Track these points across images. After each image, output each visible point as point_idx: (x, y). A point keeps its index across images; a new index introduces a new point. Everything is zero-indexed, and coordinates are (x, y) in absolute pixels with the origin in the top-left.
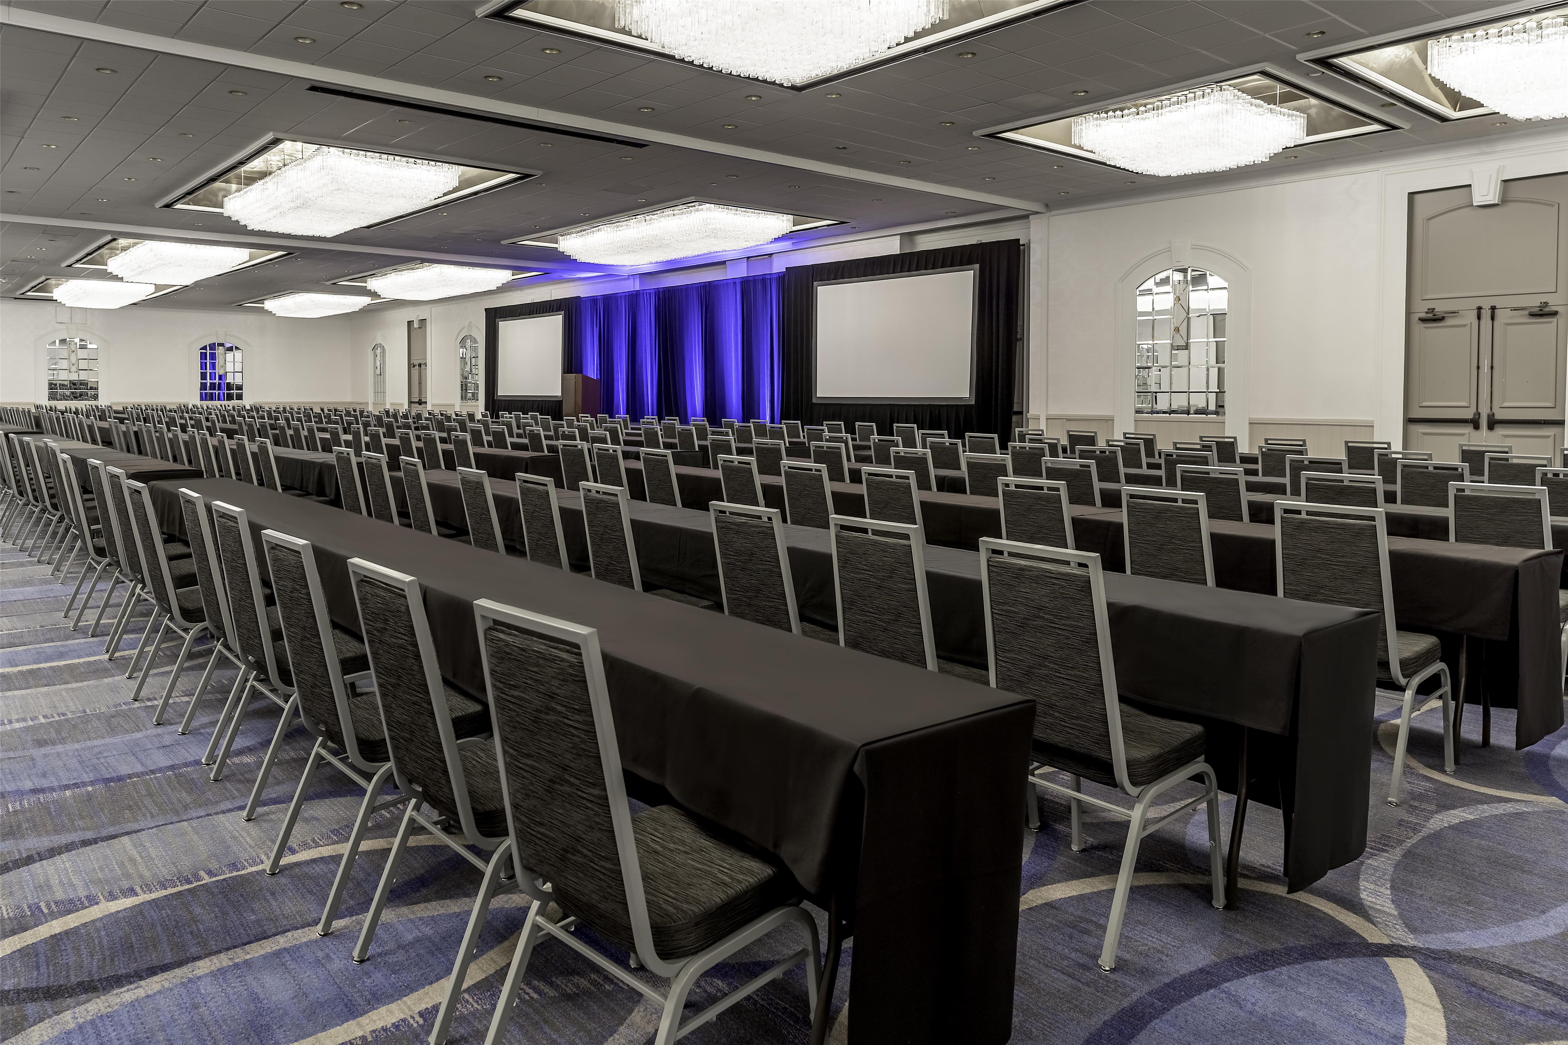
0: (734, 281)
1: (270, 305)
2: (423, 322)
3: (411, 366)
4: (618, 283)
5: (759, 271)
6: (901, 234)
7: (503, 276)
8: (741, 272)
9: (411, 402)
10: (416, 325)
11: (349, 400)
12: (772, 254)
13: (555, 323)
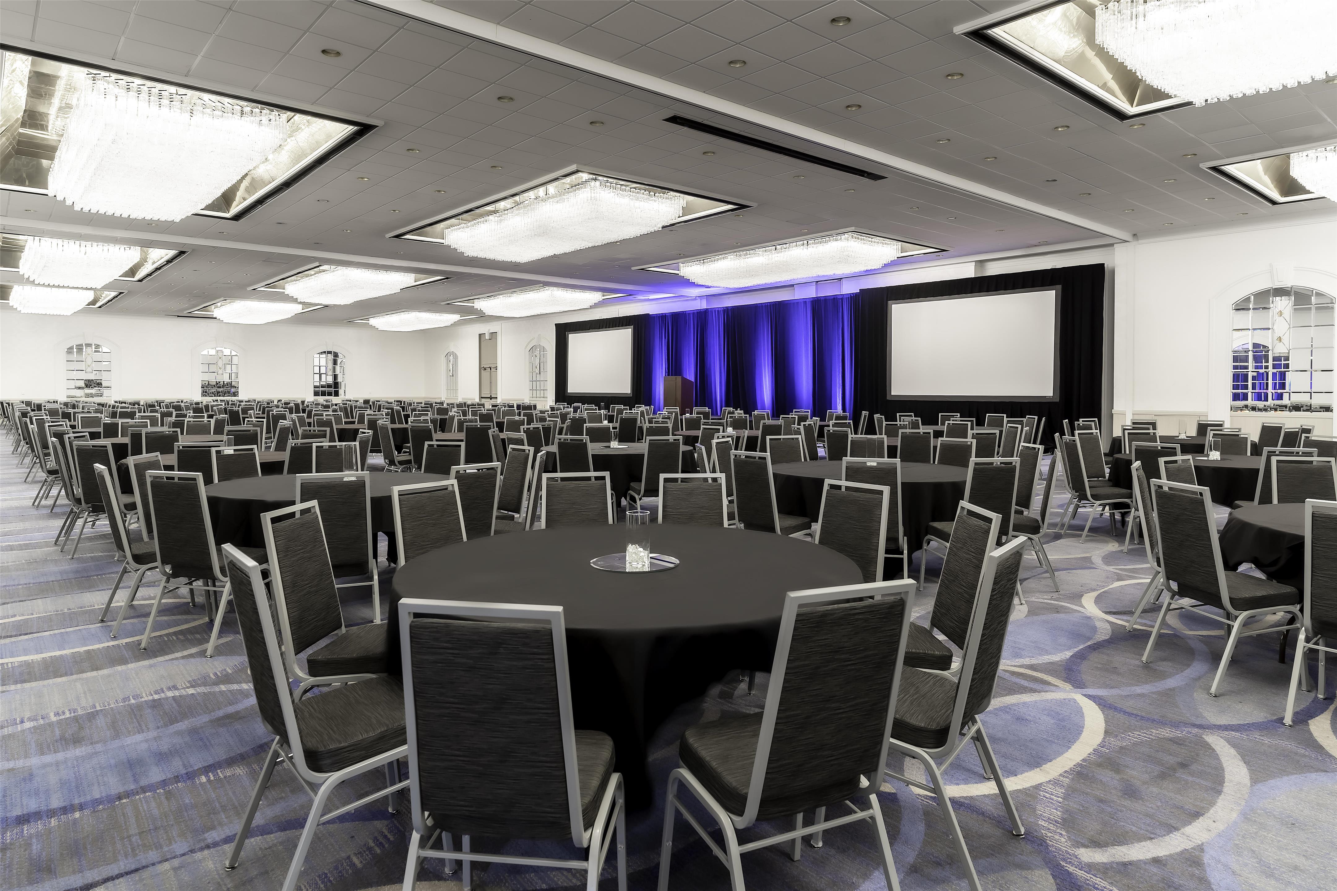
0: (805, 301)
1: (373, 321)
2: (493, 335)
3: (482, 369)
4: (686, 302)
5: (829, 292)
6: (975, 261)
7: (597, 297)
8: (811, 293)
9: (482, 397)
10: (487, 337)
11: (423, 396)
12: (841, 278)
13: (626, 334)
